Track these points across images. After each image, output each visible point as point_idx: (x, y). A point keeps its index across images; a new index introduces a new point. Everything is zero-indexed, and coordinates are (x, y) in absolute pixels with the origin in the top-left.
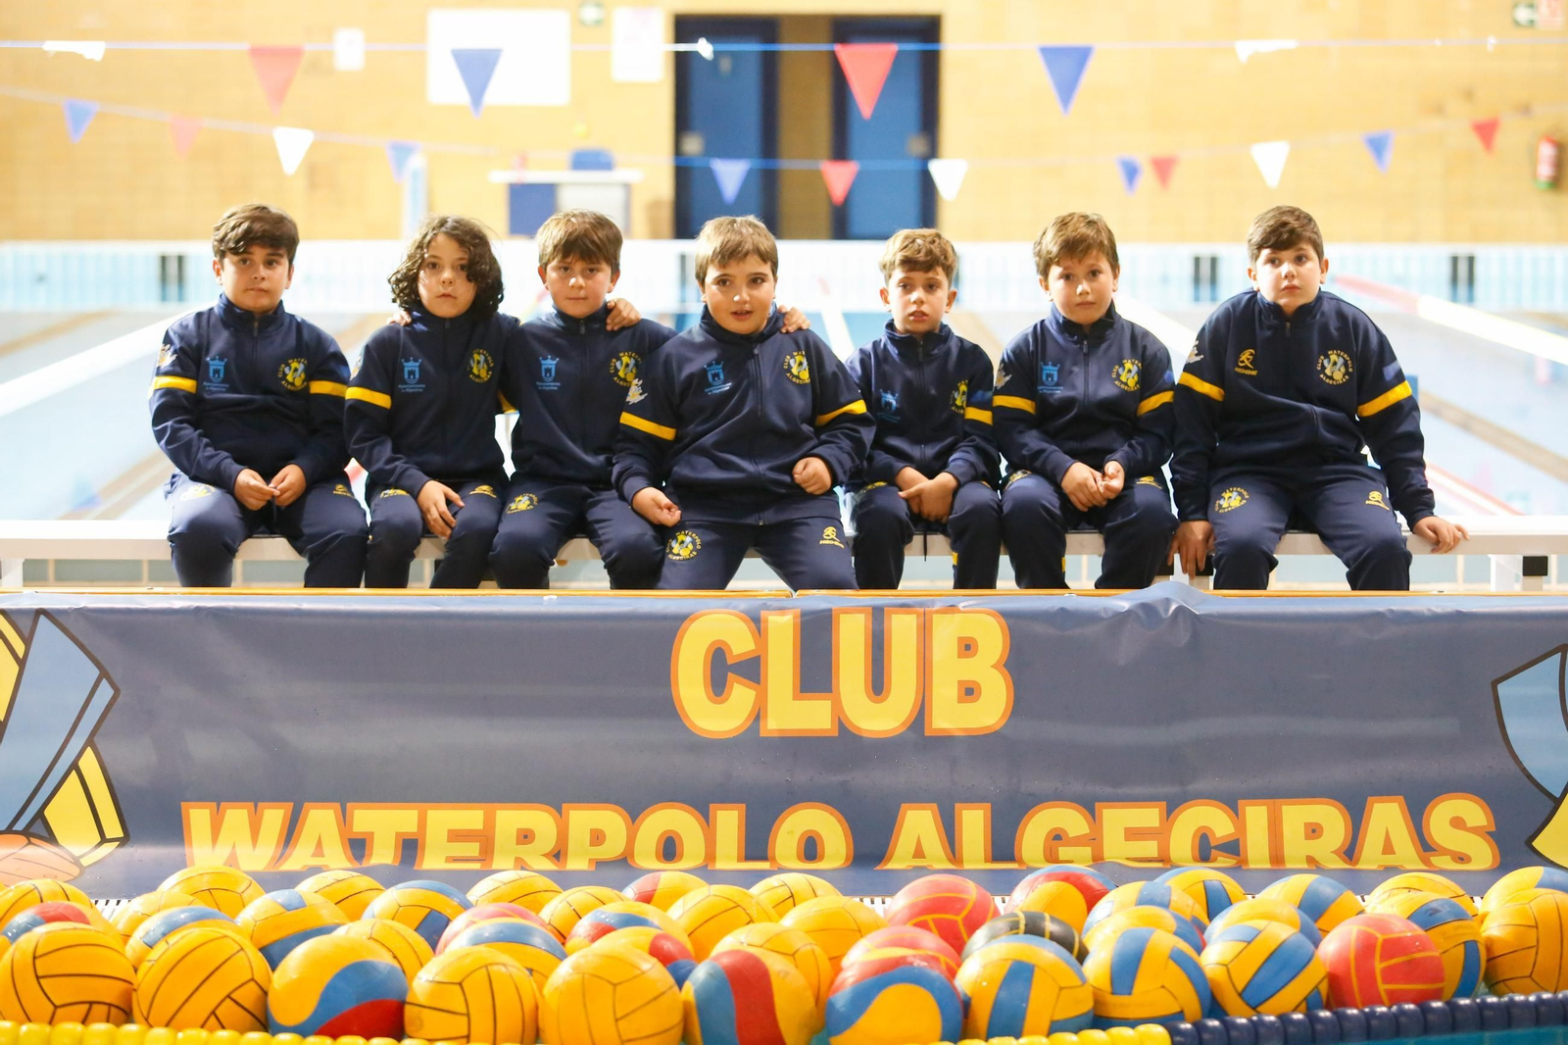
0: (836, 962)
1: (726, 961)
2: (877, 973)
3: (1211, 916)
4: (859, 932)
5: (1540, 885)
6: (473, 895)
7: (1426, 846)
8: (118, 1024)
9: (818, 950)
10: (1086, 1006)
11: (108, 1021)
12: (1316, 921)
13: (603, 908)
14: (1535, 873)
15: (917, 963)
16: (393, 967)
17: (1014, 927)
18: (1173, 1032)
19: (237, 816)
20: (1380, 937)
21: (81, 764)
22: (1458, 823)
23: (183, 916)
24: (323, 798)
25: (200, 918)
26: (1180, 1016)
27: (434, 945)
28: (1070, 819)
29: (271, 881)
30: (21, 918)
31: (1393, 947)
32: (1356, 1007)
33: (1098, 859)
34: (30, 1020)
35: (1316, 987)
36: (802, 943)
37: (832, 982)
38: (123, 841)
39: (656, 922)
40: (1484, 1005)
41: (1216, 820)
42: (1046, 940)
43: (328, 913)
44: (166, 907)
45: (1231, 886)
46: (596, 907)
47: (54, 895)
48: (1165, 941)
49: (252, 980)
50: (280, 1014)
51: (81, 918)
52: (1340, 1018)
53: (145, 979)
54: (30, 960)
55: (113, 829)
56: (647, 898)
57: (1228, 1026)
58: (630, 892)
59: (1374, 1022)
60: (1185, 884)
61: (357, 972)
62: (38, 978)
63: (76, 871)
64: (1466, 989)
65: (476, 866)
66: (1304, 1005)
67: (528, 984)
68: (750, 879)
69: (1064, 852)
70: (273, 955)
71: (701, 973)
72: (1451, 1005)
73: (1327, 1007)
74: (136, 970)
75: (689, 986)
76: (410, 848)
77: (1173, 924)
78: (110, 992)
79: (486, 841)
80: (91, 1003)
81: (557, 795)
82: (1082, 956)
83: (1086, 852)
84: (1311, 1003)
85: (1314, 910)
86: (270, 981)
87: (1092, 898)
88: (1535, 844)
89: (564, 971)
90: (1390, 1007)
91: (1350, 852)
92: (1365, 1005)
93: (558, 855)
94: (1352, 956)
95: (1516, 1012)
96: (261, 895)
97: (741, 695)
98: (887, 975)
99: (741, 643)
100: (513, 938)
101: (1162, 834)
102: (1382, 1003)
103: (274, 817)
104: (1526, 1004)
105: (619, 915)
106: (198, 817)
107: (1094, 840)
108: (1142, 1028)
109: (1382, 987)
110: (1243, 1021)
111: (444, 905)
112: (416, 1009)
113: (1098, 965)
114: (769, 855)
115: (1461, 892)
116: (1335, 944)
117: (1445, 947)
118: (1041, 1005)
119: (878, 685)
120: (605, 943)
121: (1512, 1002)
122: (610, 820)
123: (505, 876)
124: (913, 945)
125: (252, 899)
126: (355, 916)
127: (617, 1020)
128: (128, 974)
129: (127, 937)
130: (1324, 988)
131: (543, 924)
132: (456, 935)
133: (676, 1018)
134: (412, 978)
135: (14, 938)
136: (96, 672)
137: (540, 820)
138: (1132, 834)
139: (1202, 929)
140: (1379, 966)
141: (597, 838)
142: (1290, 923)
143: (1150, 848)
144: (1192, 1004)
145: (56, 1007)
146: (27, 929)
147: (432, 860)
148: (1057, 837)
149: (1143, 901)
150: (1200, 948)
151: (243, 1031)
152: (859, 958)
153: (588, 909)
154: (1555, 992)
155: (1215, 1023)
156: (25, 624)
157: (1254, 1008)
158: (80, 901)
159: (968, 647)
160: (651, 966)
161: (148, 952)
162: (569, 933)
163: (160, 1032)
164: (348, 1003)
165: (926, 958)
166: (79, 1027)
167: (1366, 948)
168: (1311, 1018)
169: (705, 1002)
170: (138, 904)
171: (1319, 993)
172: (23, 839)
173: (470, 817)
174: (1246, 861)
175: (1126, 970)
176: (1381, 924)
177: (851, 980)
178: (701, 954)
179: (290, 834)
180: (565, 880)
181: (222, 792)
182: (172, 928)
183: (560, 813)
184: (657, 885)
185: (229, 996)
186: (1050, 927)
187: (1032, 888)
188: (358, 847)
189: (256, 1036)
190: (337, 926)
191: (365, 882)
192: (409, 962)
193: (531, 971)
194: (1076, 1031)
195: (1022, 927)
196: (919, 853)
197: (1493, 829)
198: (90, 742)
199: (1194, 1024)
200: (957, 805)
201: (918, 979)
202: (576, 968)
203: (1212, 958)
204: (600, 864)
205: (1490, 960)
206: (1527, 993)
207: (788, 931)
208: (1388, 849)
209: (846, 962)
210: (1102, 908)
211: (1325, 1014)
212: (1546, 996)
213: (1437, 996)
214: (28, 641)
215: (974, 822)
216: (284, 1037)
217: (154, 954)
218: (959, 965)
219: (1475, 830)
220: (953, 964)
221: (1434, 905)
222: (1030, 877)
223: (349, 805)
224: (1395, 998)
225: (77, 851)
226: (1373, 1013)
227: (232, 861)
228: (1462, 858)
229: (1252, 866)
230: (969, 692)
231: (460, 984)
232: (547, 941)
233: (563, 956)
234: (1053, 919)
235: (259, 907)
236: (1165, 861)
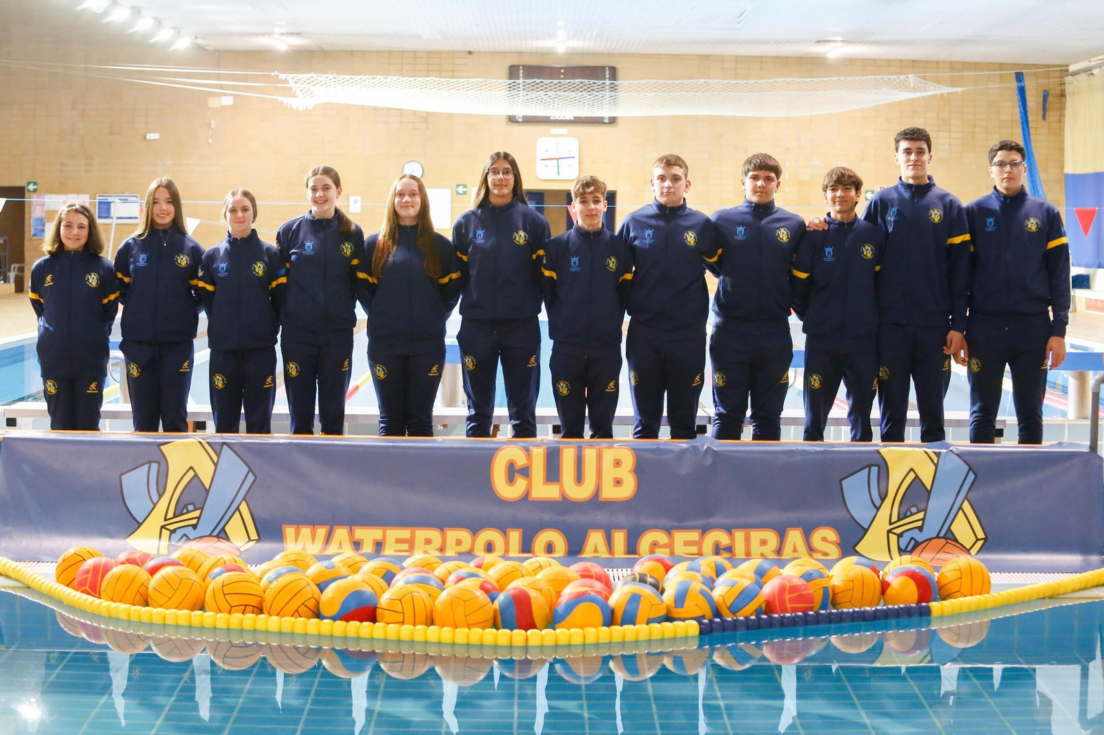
0: (559, 594)
1: (512, 592)
2: (576, 597)
3: (718, 576)
4: (569, 581)
5: (856, 564)
6: (405, 564)
7: (811, 550)
8: (257, 614)
9: (551, 589)
10: (664, 612)
11: (253, 613)
12: (761, 578)
13: (460, 570)
14: (854, 558)
15: (592, 594)
16: (372, 593)
17: (634, 580)
18: (700, 623)
19: (306, 531)
20: (788, 585)
21: (240, 508)
22: (824, 539)
23: (284, 570)
24: (342, 524)
25: (291, 571)
26: (703, 617)
27: (389, 585)
28: (661, 537)
29: (320, 558)
30: (217, 570)
31: (794, 589)
32: (777, 614)
33: (672, 553)
34: (221, 612)
35: (760, 606)
36: (544, 585)
37: (556, 603)
38: (258, 541)
39: (483, 576)
40: (831, 613)
41: (722, 537)
42: (648, 585)
43: (344, 571)
44: (277, 566)
45: (727, 564)
46: (456, 570)
47: (231, 561)
48: (697, 586)
49: (313, 597)
50: (324, 612)
51: (241, 570)
52: (771, 618)
53: (268, 596)
54: (221, 587)
55: (254, 535)
56: (479, 566)
57: (723, 621)
58: (472, 564)
59: (785, 620)
60: (707, 562)
61: (357, 594)
62: (224, 594)
63: (238, 553)
64: (823, 606)
65: (407, 554)
66: (755, 613)
67: (428, 600)
68: (523, 560)
69: (657, 550)
70: (322, 587)
71: (501, 597)
72: (817, 613)
73: (765, 614)
74: (264, 592)
75: (496, 602)
76: (379, 545)
77: (701, 579)
78: (254, 601)
79: (411, 543)
80: (246, 605)
81: (442, 524)
82: (662, 592)
83: (667, 550)
84: (758, 612)
85: (761, 574)
86: (320, 597)
87: (668, 569)
88: (857, 548)
89: (443, 596)
90: (791, 614)
91: (779, 551)
92: (782, 612)
93: (442, 549)
94: (776, 592)
95: (844, 616)
96: (316, 563)
97: (521, 484)
98: (579, 598)
99: (521, 461)
100: (423, 581)
101: (699, 544)
102: (788, 612)
103: (322, 532)
104: (848, 612)
105: (468, 573)
106: (289, 531)
107: (670, 546)
108: (687, 622)
109: (789, 606)
110: (730, 619)
111: (393, 568)
112: (382, 610)
113: (669, 596)
114: (532, 550)
115: (822, 566)
116: (769, 588)
117: (815, 590)
118: (643, 611)
119: (579, 479)
120: (461, 584)
121: (842, 612)
122: (464, 535)
123: (418, 556)
124: (591, 586)
125: (312, 564)
126: (356, 572)
127: (466, 616)
128: (262, 594)
129: (260, 579)
130: (764, 606)
131: (435, 576)
132: (398, 581)
133: (491, 615)
134: (379, 598)
135: (214, 578)
136: (247, 469)
137: (434, 535)
138: (687, 543)
139: (714, 581)
140: (787, 597)
141: (459, 542)
142: (751, 579)
143: (694, 549)
144: (708, 612)
145: (232, 607)
146: (220, 574)
147: (389, 550)
148: (655, 544)
149: (689, 569)
150: (712, 589)
151: (309, 618)
152: (569, 591)
153: (454, 571)
154: (860, 608)
155: (719, 620)
156: (218, 448)
157: (734, 614)
158: (241, 564)
159: (618, 463)
160: (480, 593)
161: (269, 585)
162: (446, 580)
163: (274, 618)
164: (353, 607)
165: (597, 592)
166: (241, 615)
167: (782, 589)
168: (759, 618)
169: (503, 610)
170: (265, 566)
171: (761, 608)
172: (216, 539)
173: (405, 533)
174: (734, 555)
175: (681, 598)
176: (789, 579)
177: (564, 600)
178: (502, 589)
179: (328, 539)
180: (444, 560)
181: (299, 521)
182: (279, 575)
183: (443, 532)
184: (483, 561)
185: (303, 604)
186: (649, 580)
187: (642, 563)
188: (357, 545)
189: (314, 620)
190: (348, 576)
191: (360, 558)
192: (378, 591)
193: (430, 595)
194: (659, 623)
195: (638, 579)
196: (596, 551)
197: (839, 542)
198: (244, 499)
199: (709, 620)
200: (612, 530)
201: (592, 600)
202: (449, 594)
203: (717, 593)
204: (460, 554)
205: (834, 594)
206: (848, 608)
207: (539, 580)
208: (795, 550)
209: (563, 593)
210: (672, 572)
211: (764, 616)
212: (857, 609)
213: (811, 609)
214: (218, 455)
215: (619, 538)
216: (326, 621)
217: (272, 586)
218: (610, 595)
219: (831, 542)
220: (607, 594)
221: (810, 572)
222: (641, 560)
223: (353, 527)
224: (794, 610)
225: (238, 544)
226: (784, 617)
227: (304, 549)
228: (826, 554)
229: (737, 557)
230: (618, 482)
231: (400, 600)
232: (437, 583)
233: (443, 589)
234: (651, 577)
235: (315, 568)
236: (700, 554)
